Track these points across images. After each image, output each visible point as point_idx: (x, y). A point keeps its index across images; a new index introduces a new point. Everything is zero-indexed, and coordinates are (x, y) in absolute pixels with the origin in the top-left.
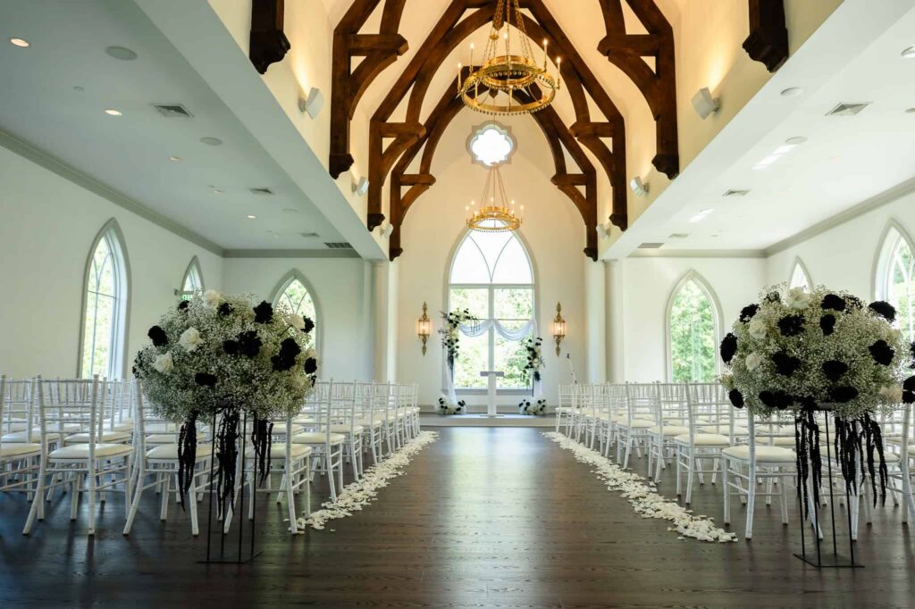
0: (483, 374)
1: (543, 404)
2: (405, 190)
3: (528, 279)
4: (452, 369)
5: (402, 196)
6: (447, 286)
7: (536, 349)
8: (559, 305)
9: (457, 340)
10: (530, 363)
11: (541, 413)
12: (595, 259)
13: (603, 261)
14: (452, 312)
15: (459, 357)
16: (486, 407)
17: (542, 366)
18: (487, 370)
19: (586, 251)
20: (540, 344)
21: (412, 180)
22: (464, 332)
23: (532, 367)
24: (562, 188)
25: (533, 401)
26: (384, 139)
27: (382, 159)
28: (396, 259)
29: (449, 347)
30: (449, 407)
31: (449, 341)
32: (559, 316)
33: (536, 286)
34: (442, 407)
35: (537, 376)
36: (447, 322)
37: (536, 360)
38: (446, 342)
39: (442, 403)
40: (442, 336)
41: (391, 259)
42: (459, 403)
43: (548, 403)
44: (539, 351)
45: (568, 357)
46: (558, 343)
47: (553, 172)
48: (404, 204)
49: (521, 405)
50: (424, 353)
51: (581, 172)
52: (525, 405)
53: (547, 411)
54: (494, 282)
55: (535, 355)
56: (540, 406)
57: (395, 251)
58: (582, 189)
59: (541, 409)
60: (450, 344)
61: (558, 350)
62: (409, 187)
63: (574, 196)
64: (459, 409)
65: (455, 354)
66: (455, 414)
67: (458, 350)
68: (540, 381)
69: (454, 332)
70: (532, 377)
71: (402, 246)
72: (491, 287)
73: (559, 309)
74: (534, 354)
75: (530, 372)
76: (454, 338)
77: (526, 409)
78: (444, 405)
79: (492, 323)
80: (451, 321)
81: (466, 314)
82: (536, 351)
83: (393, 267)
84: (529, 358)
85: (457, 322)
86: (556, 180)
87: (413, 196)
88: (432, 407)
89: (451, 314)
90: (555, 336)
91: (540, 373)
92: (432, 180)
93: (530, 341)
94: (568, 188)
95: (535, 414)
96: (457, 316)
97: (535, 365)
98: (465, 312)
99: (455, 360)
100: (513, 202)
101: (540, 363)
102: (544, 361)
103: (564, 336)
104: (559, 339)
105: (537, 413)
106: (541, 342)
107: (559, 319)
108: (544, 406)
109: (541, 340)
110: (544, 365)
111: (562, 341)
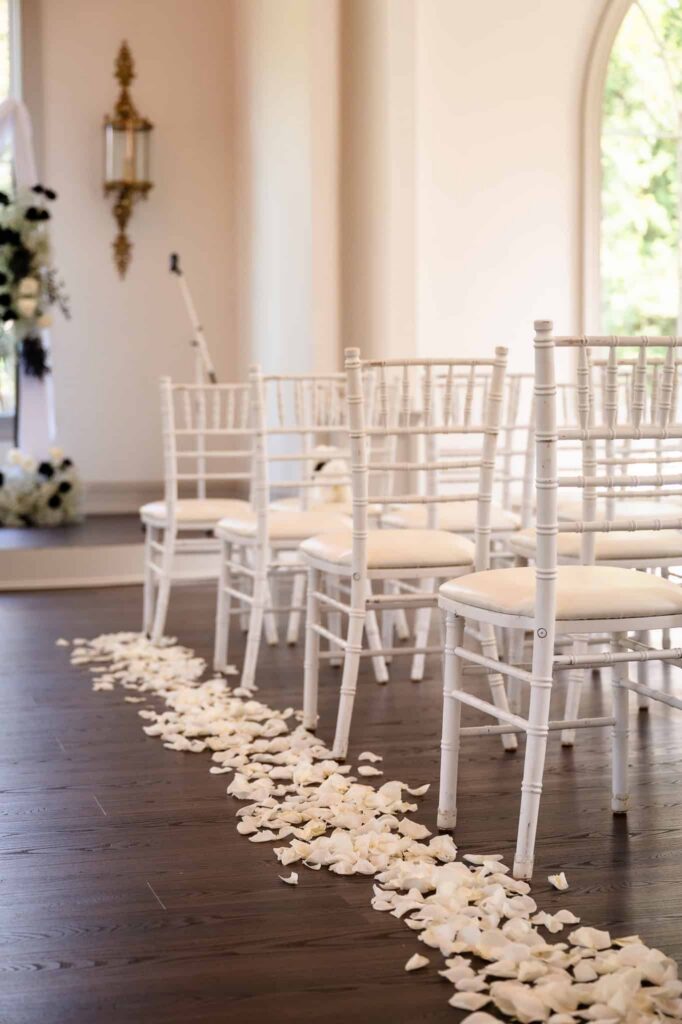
1: (60, 477)
7: (32, 236)
8: (125, 55)
11: (54, 516)
17: (53, 313)
20: (44, 216)
25: (17, 464)
32: (124, 102)
35: (34, 356)
37: (28, 285)
44: (43, 245)
45: (174, 268)
46: (122, 219)
55: (22, 262)
56: (48, 488)
59: (54, 502)
61: (123, 247)
68: (48, 379)
73: (125, 72)
74: (16, 252)
82: (30, 244)
90: (109, 187)
91: (46, 344)
93: (3, 197)
95: (27, 520)
97: (25, 306)
101: (45, 297)
102: (62, 292)
103: (146, 188)
104: (125, 195)
105: (39, 518)
106: (50, 206)
107: (125, 117)
108: (65, 487)
109: (51, 195)
110: (65, 311)
111: (141, 210)
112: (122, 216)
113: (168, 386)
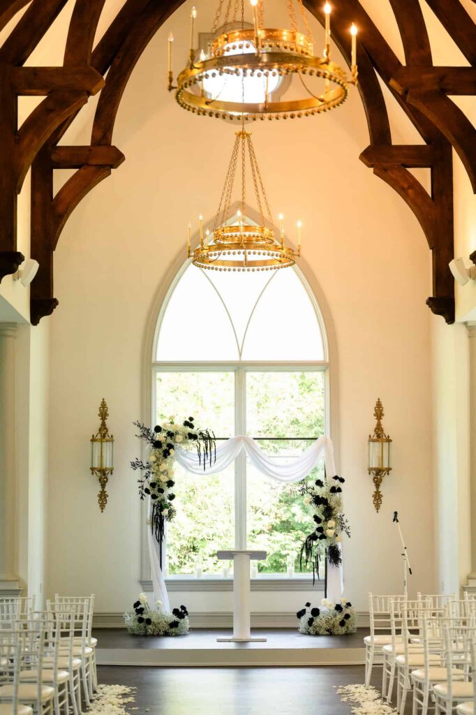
0: (223, 555)
1: (345, 611)
2: (61, 177)
3: (317, 352)
4: (160, 540)
5: (55, 192)
6: (148, 366)
7: (333, 500)
8: (379, 405)
9: (170, 484)
10: (320, 529)
11: (342, 630)
12: (451, 319)
13: (465, 323)
14: (160, 423)
15: (176, 518)
16: (229, 617)
17: (343, 534)
18: (231, 546)
19: (431, 302)
20: (339, 490)
21: (74, 157)
22: (185, 465)
23: (323, 537)
24: (382, 172)
25: (326, 605)
26: (21, 99)
27: (18, 142)
28: (44, 320)
29: (154, 497)
30: (153, 620)
31: (153, 485)
32: (379, 429)
33: (331, 367)
34: (141, 620)
35: (334, 555)
36: (149, 446)
37: (331, 523)
38: (147, 486)
39: (140, 611)
40: (138, 474)
41: (35, 321)
42: (176, 612)
43: (354, 610)
44: (339, 503)
45: (395, 519)
46: (377, 484)
47: (366, 142)
48: (60, 209)
49: (301, 614)
50: (102, 506)
51: (422, 142)
52: (308, 615)
53: (355, 623)
54: (245, 358)
55: (329, 512)
56: (340, 617)
57: (42, 302)
58: (423, 176)
59: (342, 624)
60: (155, 491)
61: (378, 497)
62: (71, 172)
63: (408, 190)
64: (174, 625)
65: (165, 512)
66: (167, 634)
67: (175, 504)
68: (341, 564)
69: (164, 467)
70: (323, 557)
71: (55, 296)
72: (239, 368)
73: (379, 414)
74: (326, 508)
75: (321, 546)
76: (164, 479)
77: (310, 622)
78: (145, 616)
79: (242, 445)
80: (157, 444)
81: (189, 430)
82: (332, 504)
83: (38, 335)
84: (317, 519)
85: (170, 446)
86: (369, 157)
87: (77, 190)
88: (120, 617)
89: (158, 429)
90: (370, 470)
91: (340, 548)
92: (117, 158)
93: (319, 483)
94: (394, 175)
95: (330, 633)
96: (170, 434)
97: (330, 533)
98: (186, 424)
99: (167, 524)
100: (281, 217)
101: (339, 527)
102: (347, 525)
103: (389, 469)
104: (378, 474)
105: (335, 631)
106: (342, 486)
107: (379, 435)
108: (347, 616)
109: (342, 480)
110: (348, 533)
111: (386, 479)
112: (377, 483)
113: (371, 596)
